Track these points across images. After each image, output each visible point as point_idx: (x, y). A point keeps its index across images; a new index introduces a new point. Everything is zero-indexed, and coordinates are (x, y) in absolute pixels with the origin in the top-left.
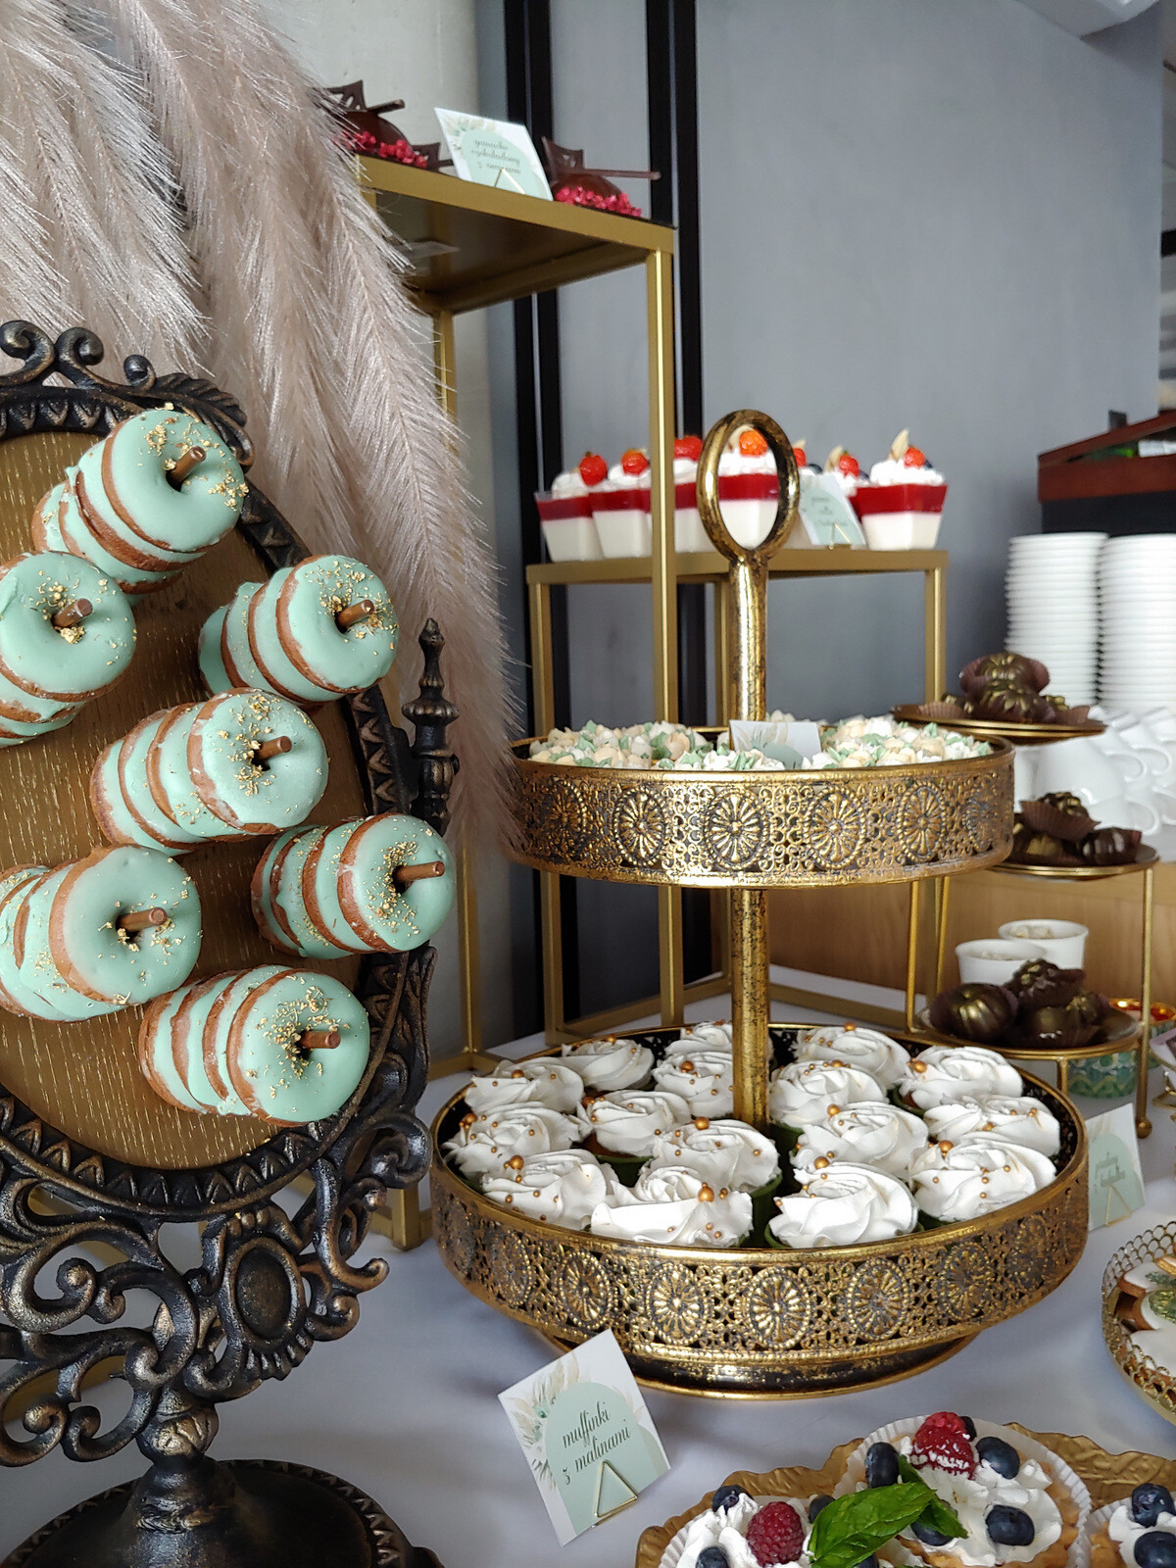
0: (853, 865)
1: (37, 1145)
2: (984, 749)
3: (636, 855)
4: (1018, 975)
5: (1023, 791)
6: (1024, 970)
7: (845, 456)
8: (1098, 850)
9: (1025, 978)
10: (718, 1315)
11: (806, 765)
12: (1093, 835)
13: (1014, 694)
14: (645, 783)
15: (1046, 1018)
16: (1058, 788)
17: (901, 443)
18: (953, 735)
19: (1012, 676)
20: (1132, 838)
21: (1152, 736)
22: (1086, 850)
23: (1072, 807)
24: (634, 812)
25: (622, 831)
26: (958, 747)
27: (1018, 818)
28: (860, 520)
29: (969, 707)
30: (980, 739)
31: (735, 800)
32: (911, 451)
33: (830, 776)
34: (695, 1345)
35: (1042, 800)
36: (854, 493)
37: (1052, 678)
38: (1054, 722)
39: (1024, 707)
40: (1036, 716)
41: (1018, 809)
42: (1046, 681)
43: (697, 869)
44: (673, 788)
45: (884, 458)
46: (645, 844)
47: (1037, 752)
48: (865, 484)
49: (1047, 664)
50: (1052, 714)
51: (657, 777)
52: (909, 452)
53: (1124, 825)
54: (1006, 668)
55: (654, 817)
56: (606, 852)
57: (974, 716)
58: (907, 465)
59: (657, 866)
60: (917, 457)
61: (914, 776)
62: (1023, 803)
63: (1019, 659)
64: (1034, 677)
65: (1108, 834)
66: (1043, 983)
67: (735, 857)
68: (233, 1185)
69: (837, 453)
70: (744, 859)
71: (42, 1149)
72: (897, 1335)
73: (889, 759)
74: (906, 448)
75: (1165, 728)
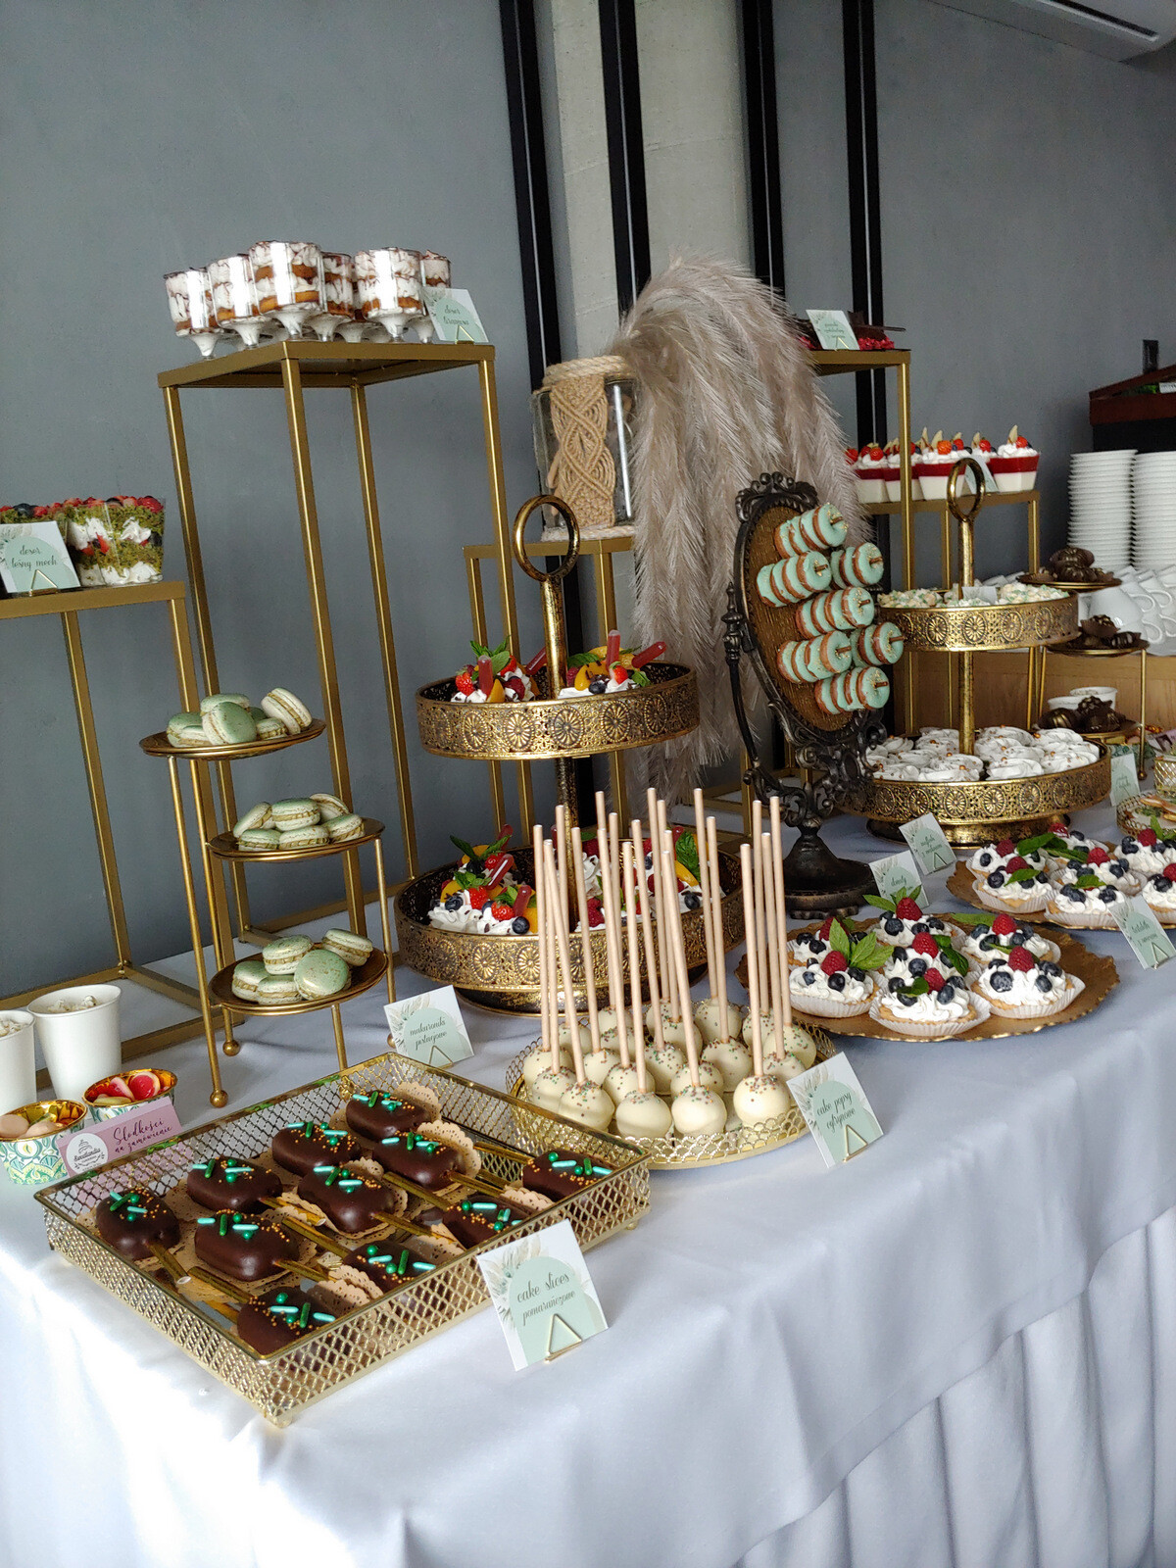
0: (1019, 640)
2: (1066, 594)
3: (935, 641)
4: (1080, 705)
5: (1083, 615)
6: (1083, 701)
7: (983, 440)
8: (1119, 642)
9: (1084, 705)
10: (972, 805)
11: (997, 603)
12: (1116, 636)
13: (1077, 569)
14: (938, 613)
15: (1094, 720)
16: (1099, 613)
17: (1013, 434)
18: (1053, 589)
19: (1076, 559)
20: (1136, 636)
21: (1161, 584)
22: (1114, 643)
23: (1107, 623)
24: (934, 624)
25: (929, 632)
26: (1056, 594)
27: (1080, 629)
28: (992, 475)
29: (1055, 576)
30: (1064, 590)
31: (975, 617)
32: (1020, 438)
33: (1010, 607)
34: (963, 818)
35: (1091, 619)
36: (989, 460)
37: (1096, 559)
38: (1095, 581)
39: (1082, 574)
40: (1087, 579)
41: (1080, 625)
42: (1093, 561)
43: (960, 644)
44: (950, 614)
45: (1005, 443)
46: (939, 636)
47: (1090, 597)
48: (994, 455)
49: (1094, 554)
50: (1095, 577)
51: (944, 610)
52: (1019, 439)
53: (1133, 631)
54: (1073, 555)
55: (943, 627)
56: (921, 641)
57: (1059, 580)
58: (1018, 447)
59: (944, 645)
60: (1023, 442)
61: (1040, 604)
62: (1082, 622)
63: (1079, 550)
64: (1086, 559)
65: (1124, 635)
66: (1092, 707)
67: (975, 639)
69: (977, 438)
70: (979, 639)
72: (1038, 812)
73: (1032, 600)
74: (1016, 437)
75: (1169, 579)
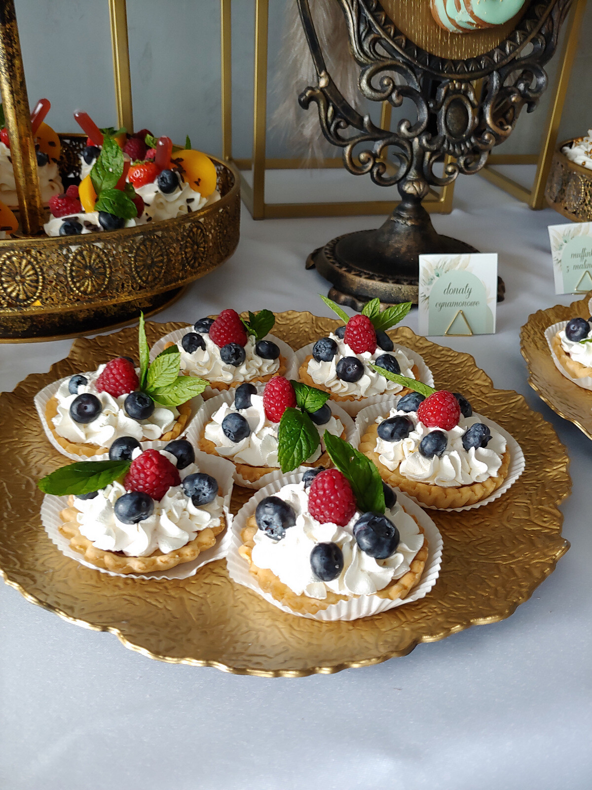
1: (383, 23)
68: (455, 69)
71: (384, 25)
